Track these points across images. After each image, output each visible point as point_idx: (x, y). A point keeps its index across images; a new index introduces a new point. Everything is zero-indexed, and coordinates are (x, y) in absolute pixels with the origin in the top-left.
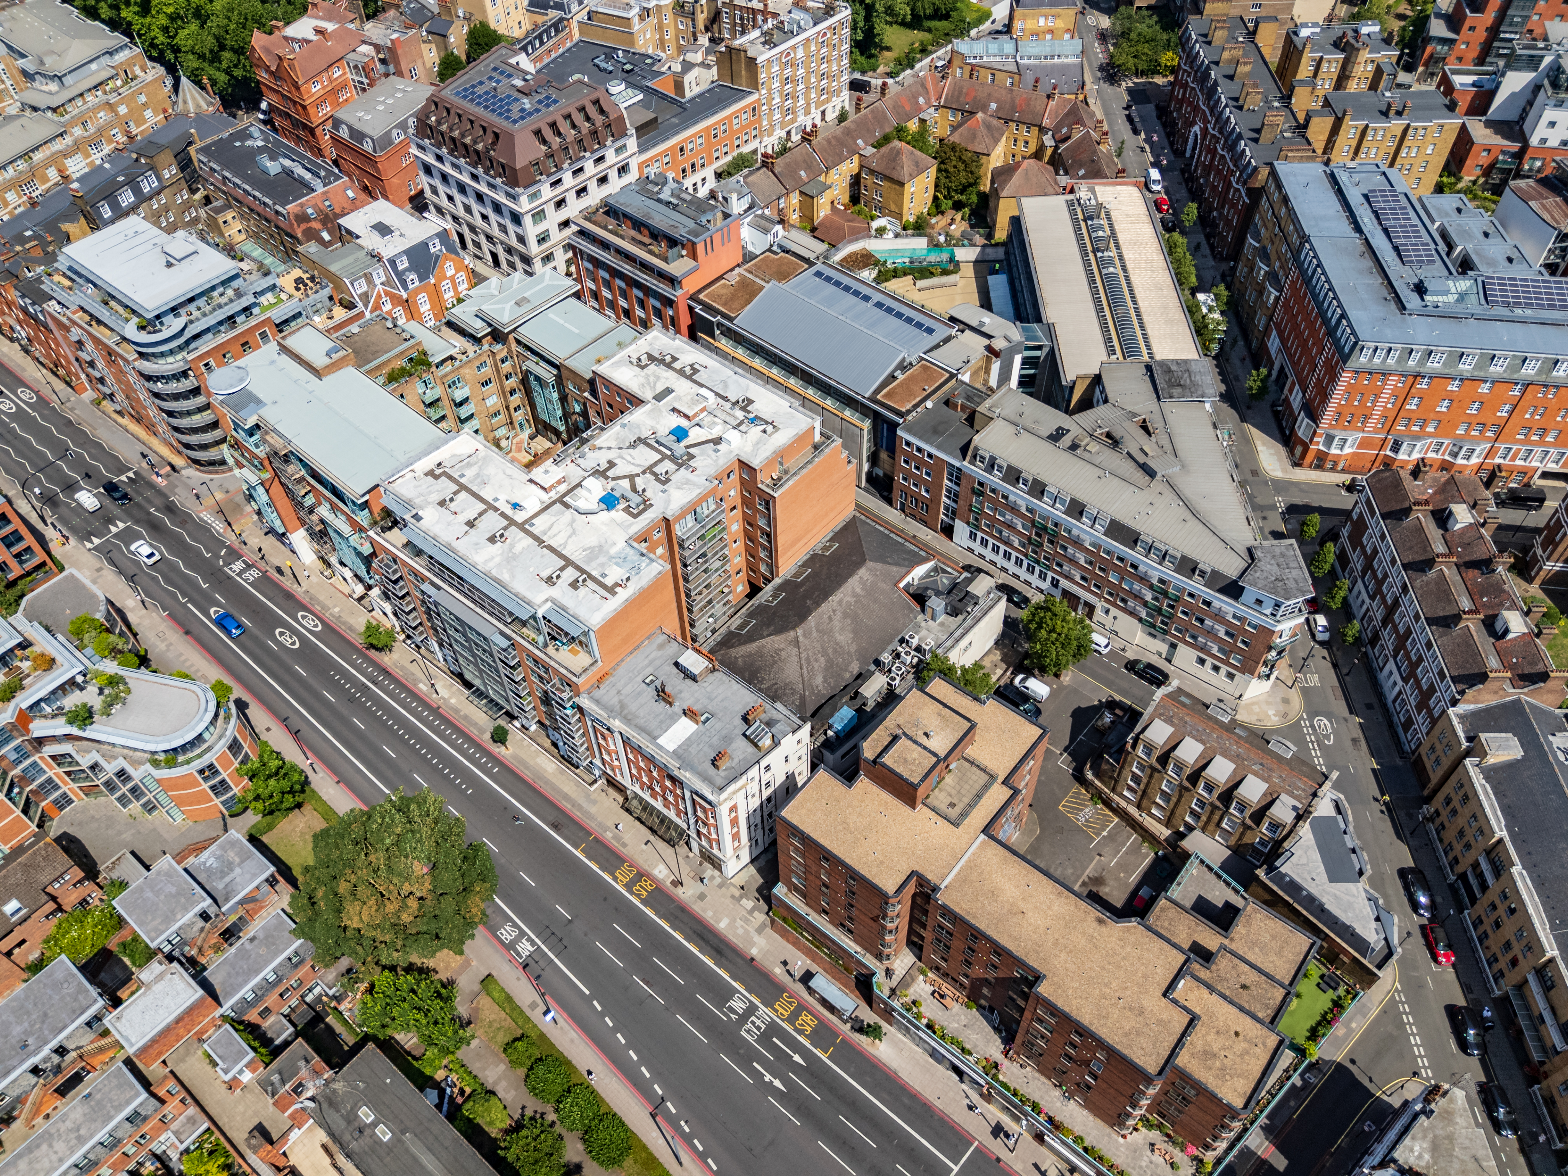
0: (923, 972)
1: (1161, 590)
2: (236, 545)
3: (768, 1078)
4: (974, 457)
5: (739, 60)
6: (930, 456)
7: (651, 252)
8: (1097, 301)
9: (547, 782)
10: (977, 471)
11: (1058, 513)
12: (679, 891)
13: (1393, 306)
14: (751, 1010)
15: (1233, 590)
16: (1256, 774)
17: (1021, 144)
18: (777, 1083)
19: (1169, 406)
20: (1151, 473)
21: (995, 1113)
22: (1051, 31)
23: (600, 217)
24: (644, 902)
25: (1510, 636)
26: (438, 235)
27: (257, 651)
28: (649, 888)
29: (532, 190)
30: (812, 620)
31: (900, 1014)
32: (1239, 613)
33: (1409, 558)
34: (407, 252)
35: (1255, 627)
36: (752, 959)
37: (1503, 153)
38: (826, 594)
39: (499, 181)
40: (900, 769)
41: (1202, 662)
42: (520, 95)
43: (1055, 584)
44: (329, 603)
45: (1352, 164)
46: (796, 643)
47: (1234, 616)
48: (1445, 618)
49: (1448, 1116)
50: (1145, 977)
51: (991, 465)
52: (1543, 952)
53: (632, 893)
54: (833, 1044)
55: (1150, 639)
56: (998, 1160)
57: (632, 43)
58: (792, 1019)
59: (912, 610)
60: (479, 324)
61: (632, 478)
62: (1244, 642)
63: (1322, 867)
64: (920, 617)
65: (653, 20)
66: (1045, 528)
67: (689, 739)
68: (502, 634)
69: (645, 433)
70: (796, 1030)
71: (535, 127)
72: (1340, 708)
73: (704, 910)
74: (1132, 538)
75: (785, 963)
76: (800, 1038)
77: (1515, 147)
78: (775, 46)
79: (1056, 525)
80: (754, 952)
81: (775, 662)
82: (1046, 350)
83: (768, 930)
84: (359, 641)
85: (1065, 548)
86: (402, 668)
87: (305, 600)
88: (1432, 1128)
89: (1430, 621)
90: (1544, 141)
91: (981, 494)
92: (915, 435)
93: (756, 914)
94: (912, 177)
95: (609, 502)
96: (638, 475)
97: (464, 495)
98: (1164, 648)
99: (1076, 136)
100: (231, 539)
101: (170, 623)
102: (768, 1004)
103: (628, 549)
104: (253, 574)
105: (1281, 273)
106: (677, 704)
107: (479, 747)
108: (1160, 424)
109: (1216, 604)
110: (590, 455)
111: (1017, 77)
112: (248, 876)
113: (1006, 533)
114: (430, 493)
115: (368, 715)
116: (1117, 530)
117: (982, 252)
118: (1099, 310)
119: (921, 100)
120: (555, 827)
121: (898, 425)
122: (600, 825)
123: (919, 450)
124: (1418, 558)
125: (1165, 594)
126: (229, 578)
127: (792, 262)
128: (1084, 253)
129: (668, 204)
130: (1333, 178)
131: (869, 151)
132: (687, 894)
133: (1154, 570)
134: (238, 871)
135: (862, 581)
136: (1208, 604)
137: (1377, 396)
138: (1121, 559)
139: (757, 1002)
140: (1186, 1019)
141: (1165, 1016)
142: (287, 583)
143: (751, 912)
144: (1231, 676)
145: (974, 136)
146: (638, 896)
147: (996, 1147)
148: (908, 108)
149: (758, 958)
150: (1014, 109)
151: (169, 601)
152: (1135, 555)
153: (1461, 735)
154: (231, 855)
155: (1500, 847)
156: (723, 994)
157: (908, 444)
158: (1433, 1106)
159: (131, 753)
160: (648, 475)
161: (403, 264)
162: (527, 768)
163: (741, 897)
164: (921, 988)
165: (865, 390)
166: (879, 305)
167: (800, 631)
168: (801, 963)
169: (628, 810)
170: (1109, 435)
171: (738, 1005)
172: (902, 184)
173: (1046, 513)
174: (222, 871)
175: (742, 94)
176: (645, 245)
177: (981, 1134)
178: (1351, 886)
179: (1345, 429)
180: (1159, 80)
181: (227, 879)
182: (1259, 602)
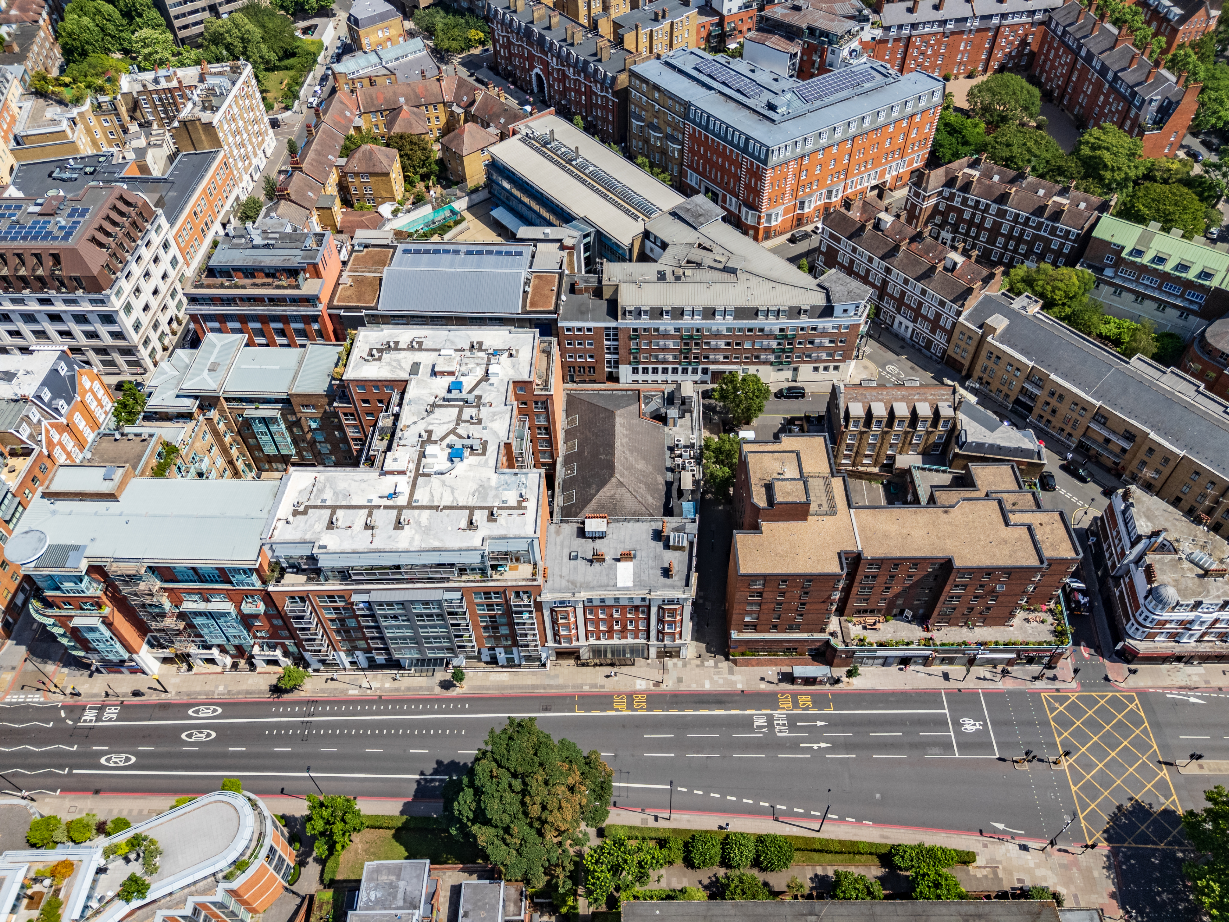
0: (849, 622)
1: (783, 335)
2: (70, 701)
3: (815, 747)
4: (624, 314)
5: (196, 129)
6: (589, 330)
7: (278, 287)
8: (597, 192)
9: (512, 687)
10: (629, 322)
11: (698, 321)
12: (663, 687)
13: (767, 123)
14: (770, 720)
15: (828, 311)
16: (919, 401)
17: (433, 120)
18: (823, 745)
19: (702, 229)
20: (733, 271)
21: (937, 669)
22: (389, 39)
23: (206, 281)
24: (648, 709)
25: (958, 266)
26: (59, 358)
27: (180, 762)
28: (644, 699)
29: (115, 288)
30: (618, 465)
31: (860, 651)
32: (836, 324)
33: (881, 253)
34: (44, 384)
35: (847, 328)
36: (743, 691)
37: (712, 25)
38: (610, 446)
39: (80, 292)
40: (790, 499)
41: (816, 369)
42: (46, 218)
43: (705, 371)
44: (207, 688)
45: (671, 53)
46: (621, 484)
47: (833, 328)
48: (925, 273)
49: (1139, 500)
50: (990, 523)
51: (639, 313)
52: (1095, 406)
53: (636, 710)
54: (829, 701)
55: (780, 373)
56: (960, 690)
57: (77, 150)
58: (796, 705)
59: (659, 428)
60: (188, 402)
61: (453, 432)
62: (841, 341)
63: (983, 429)
64: (666, 429)
65: (80, 126)
66: (691, 337)
67: (634, 574)
68: (448, 590)
69: (431, 400)
70: (804, 709)
71: (88, 235)
72: (891, 355)
73: (689, 686)
74: (755, 313)
75: (763, 679)
76: (811, 712)
77: (716, 19)
78: (218, 109)
79: (698, 330)
80: (740, 686)
81: (615, 505)
82: (592, 235)
83: (736, 669)
84: (267, 696)
85: (708, 343)
86: (323, 691)
87: (185, 699)
88: (1139, 510)
89: (918, 279)
90: (730, 10)
91: (637, 337)
92: (571, 320)
93: (720, 665)
94: (390, 166)
95: (455, 455)
96: (455, 428)
97: (340, 513)
98: (789, 374)
99: (479, 99)
100: (58, 699)
101: (72, 796)
102: (776, 707)
103: (502, 477)
104: (112, 712)
105: (675, 133)
106: (607, 558)
107: (439, 700)
108: (710, 243)
109: (820, 326)
110: (406, 434)
111: (393, 77)
112: (415, 881)
113: (661, 356)
114: (312, 526)
115: (328, 739)
116: (741, 313)
117: (470, 200)
118: (605, 197)
119: (348, 113)
120: (546, 709)
121: (556, 320)
122: (574, 686)
123: (579, 329)
124: (886, 250)
125: (785, 337)
126: (91, 728)
127: (379, 252)
128: (563, 168)
129: (266, 246)
130: (667, 64)
131: (342, 162)
132: (669, 685)
133: (773, 325)
134: (402, 884)
135: (623, 426)
136: (814, 329)
137: (786, 178)
138: (750, 330)
139: (768, 712)
140: (1025, 529)
141: (1017, 536)
142: (153, 698)
143: (716, 666)
144: (836, 368)
145: (410, 124)
146: (642, 709)
147: (952, 685)
148: (343, 122)
149: (745, 688)
150: (417, 97)
151: (49, 781)
152: (760, 322)
153: (973, 327)
154: (384, 878)
155: (1034, 371)
156: (747, 724)
157: (569, 329)
158: (1131, 500)
159: (193, 888)
160: (463, 425)
161: (47, 395)
162: (488, 689)
163: (702, 662)
164: (855, 630)
165: (516, 309)
166: (469, 252)
167: (617, 475)
168: (771, 672)
169: (583, 665)
170: (688, 262)
171: (760, 722)
172: (387, 174)
173: (689, 327)
174: (389, 894)
175: (210, 157)
176: (269, 284)
177: (939, 684)
178: (1001, 428)
179: (775, 207)
180: (474, 51)
181: (400, 895)
182: (845, 311)
